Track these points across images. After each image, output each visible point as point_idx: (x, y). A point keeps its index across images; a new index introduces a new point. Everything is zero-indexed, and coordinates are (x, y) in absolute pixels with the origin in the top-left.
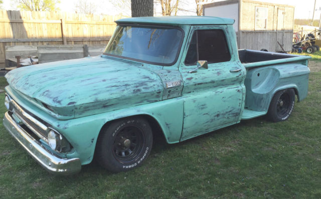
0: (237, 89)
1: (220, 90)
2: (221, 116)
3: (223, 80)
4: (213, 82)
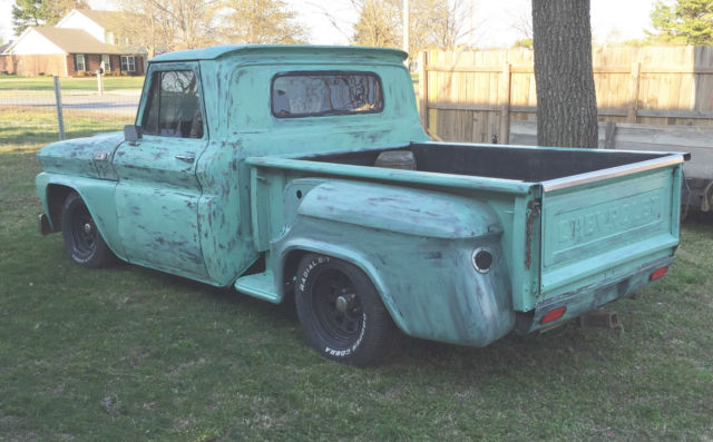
0: (188, 199)
1: (164, 191)
2: (166, 247)
3: (161, 171)
4: (146, 169)
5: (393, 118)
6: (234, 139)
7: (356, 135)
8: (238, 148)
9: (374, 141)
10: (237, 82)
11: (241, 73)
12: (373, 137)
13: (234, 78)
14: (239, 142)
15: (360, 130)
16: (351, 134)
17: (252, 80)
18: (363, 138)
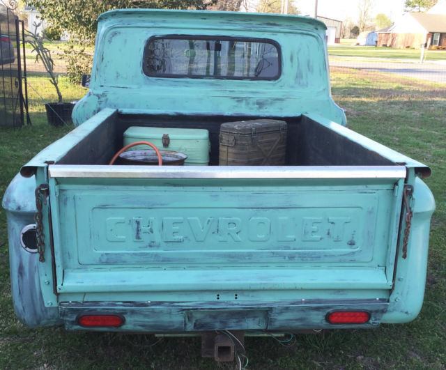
5: (292, 87)
6: (100, 91)
7: (239, 100)
8: (103, 99)
9: (260, 108)
10: (110, 41)
11: (115, 34)
12: (260, 104)
13: (107, 38)
14: (104, 95)
15: (245, 95)
16: (234, 98)
17: (126, 41)
18: (248, 104)
